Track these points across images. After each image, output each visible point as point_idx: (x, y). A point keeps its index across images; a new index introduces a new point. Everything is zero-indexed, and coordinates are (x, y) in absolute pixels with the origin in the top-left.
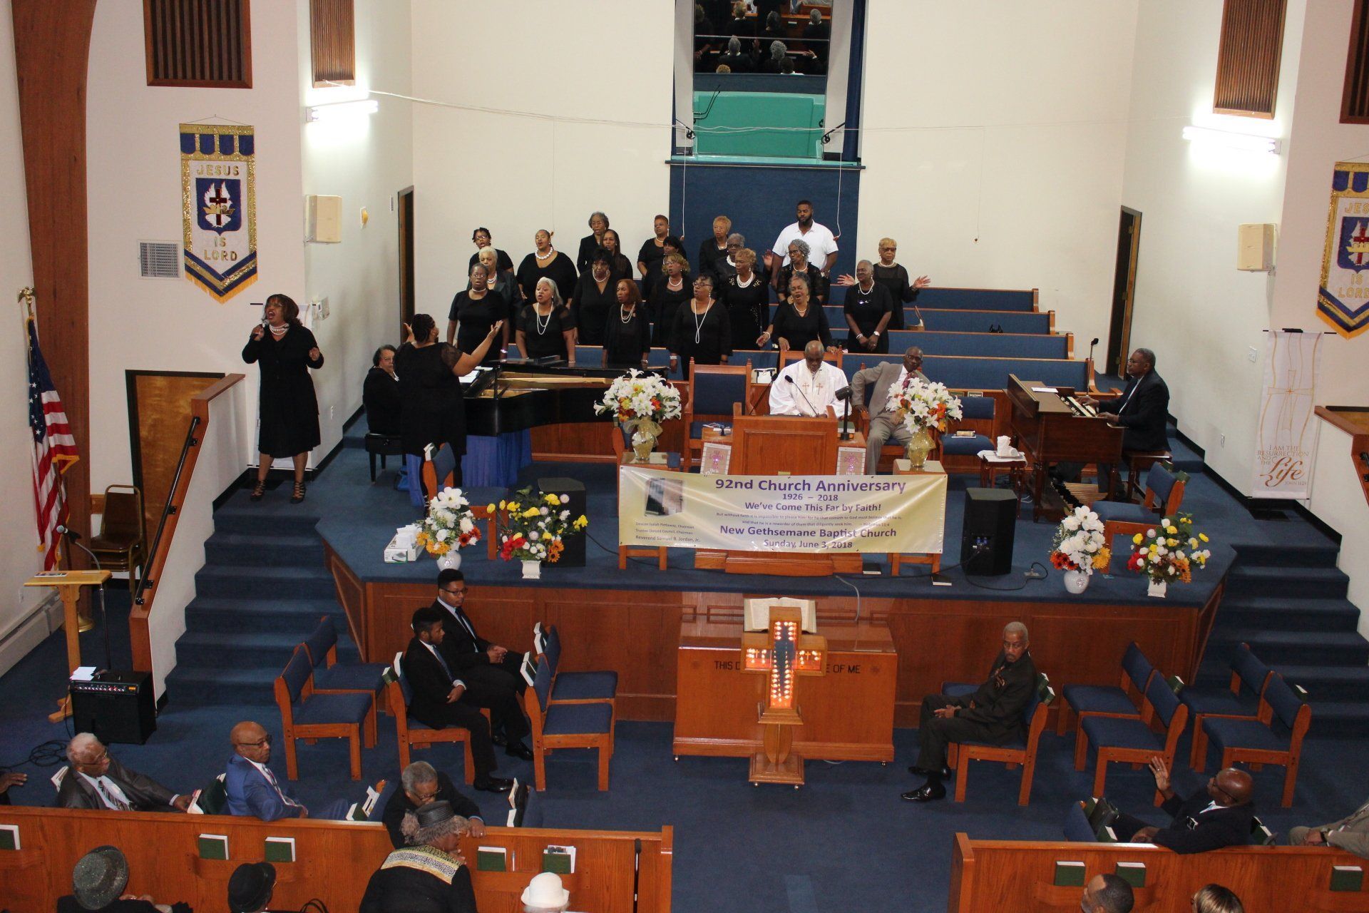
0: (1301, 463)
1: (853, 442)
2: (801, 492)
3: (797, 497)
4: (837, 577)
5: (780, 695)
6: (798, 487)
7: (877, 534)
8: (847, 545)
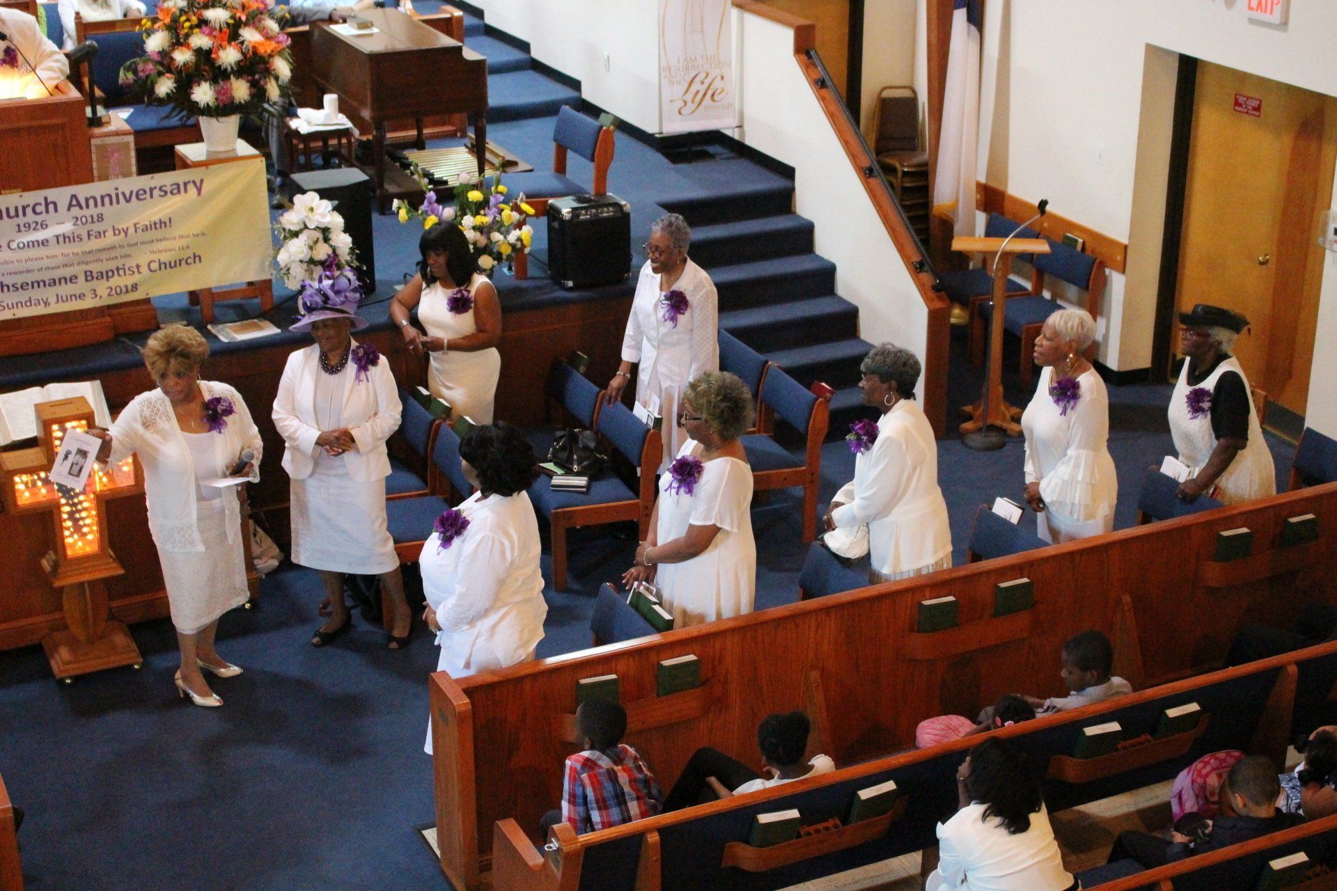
0: (722, 78)
1: (111, 128)
2: (44, 216)
3: (39, 226)
4: (123, 339)
5: (76, 536)
6: (38, 209)
7: (173, 264)
8: (130, 288)
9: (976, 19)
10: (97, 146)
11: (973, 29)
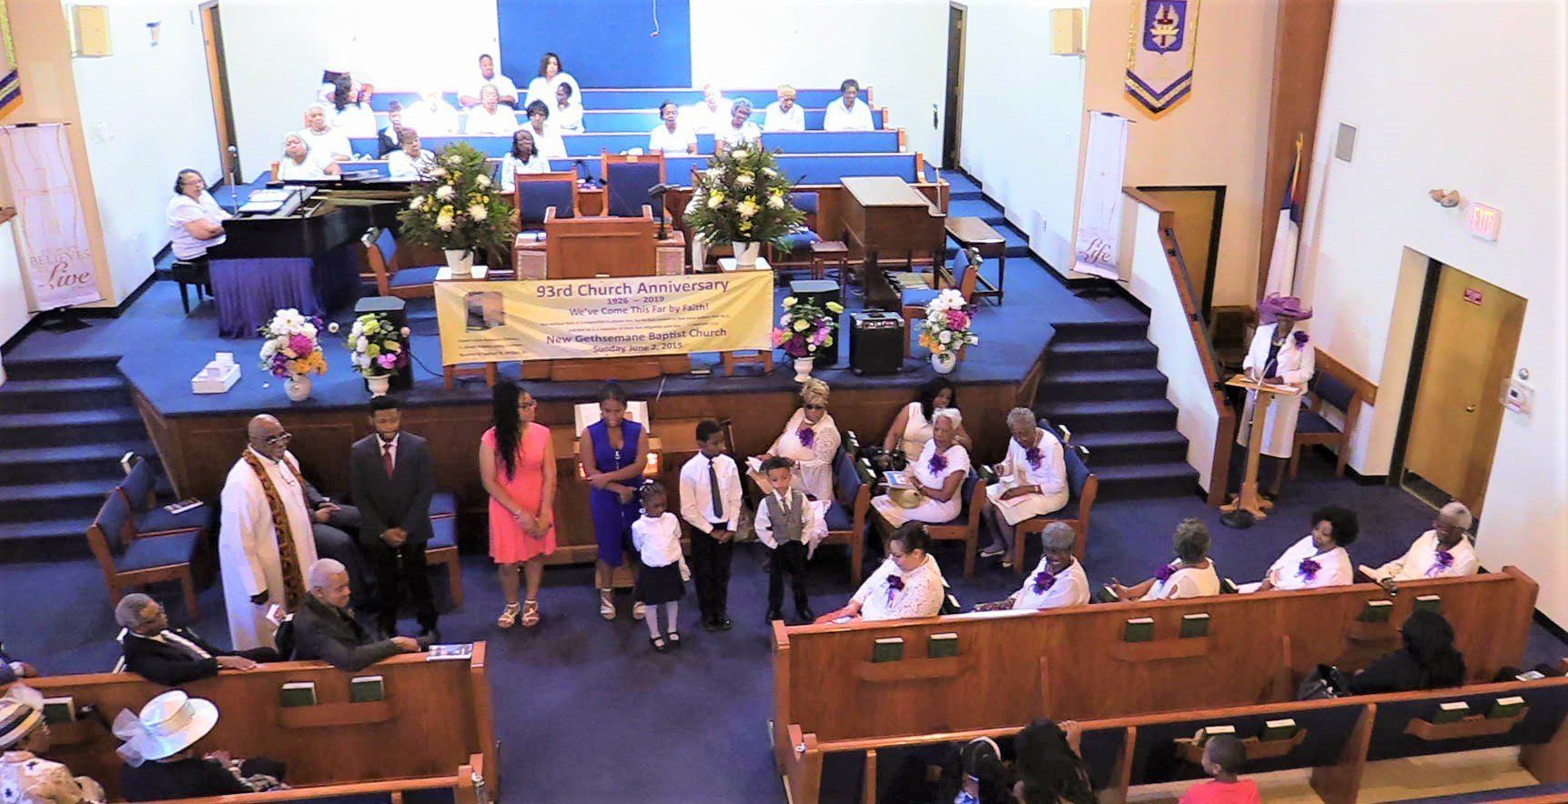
9: (1297, 217)
10: (660, 252)
11: (1294, 224)
